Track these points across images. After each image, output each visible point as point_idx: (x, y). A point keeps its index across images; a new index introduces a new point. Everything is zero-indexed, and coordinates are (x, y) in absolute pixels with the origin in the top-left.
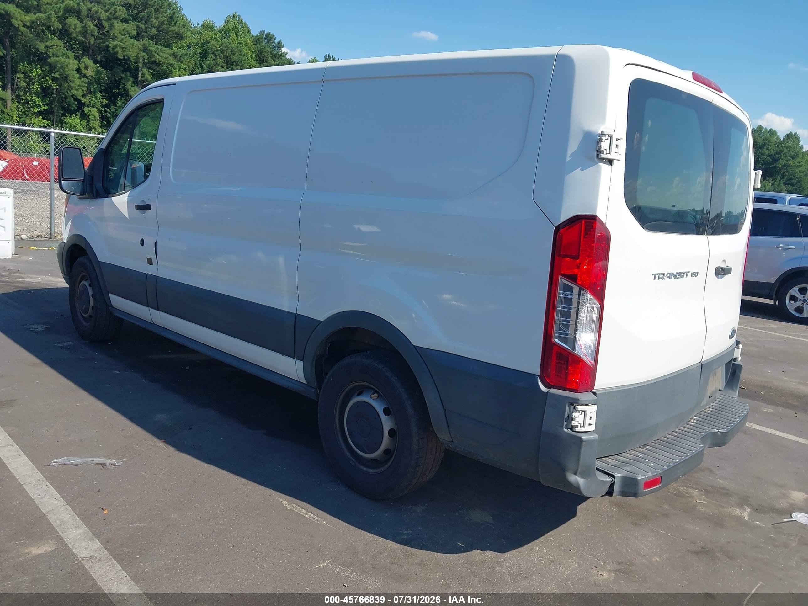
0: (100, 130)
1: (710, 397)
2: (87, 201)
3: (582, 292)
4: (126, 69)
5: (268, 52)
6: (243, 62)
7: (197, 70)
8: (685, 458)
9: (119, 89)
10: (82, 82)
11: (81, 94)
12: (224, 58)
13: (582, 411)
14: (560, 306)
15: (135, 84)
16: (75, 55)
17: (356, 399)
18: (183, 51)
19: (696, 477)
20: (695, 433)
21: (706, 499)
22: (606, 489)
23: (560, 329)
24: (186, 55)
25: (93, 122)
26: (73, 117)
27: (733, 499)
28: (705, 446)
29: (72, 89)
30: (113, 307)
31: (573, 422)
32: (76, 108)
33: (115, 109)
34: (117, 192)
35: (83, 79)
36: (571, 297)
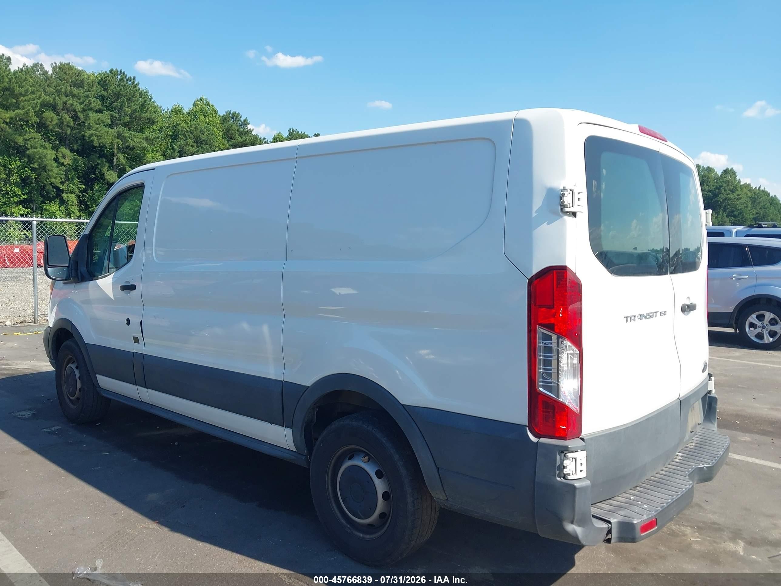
0: (78, 214)
1: (691, 432)
2: (73, 286)
3: (561, 340)
4: (102, 155)
5: (235, 130)
6: (211, 140)
7: (169, 151)
8: (676, 496)
9: (95, 175)
10: (60, 170)
11: (59, 182)
12: (194, 138)
13: (573, 458)
14: (541, 355)
15: (110, 168)
16: (52, 146)
17: (348, 464)
18: (155, 135)
19: (687, 513)
20: (682, 470)
21: (700, 536)
22: (603, 536)
23: (543, 378)
24: (158, 138)
25: (71, 207)
26: (52, 203)
27: (725, 533)
28: (693, 482)
29: (51, 178)
30: (101, 388)
31: (565, 470)
32: (55, 195)
33: (92, 193)
34: (102, 274)
35: (60, 168)
36: (550, 345)
